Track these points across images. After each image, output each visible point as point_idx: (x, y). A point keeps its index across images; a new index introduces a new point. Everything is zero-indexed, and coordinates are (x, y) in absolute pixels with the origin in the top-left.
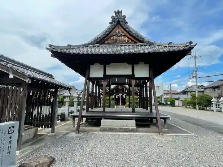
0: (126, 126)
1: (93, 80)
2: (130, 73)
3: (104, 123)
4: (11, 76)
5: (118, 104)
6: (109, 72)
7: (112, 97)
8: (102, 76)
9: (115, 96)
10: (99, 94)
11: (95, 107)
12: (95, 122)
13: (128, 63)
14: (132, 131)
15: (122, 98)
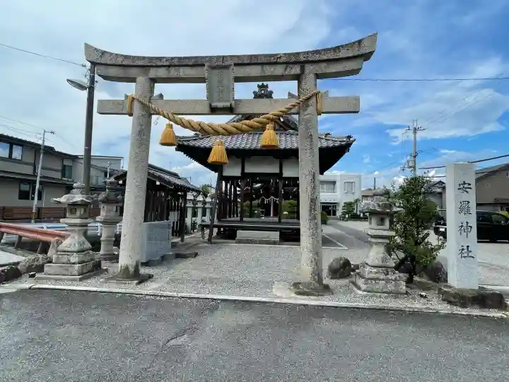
0: (268, 238)
1: (227, 179)
2: (277, 171)
3: (241, 234)
4: (158, 183)
5: (268, 214)
6: (249, 169)
7: (255, 202)
8: (240, 175)
9: (263, 200)
10: (236, 195)
11: (230, 217)
12: (229, 234)
13: (274, 157)
14: (275, 243)
15: (275, 203)
